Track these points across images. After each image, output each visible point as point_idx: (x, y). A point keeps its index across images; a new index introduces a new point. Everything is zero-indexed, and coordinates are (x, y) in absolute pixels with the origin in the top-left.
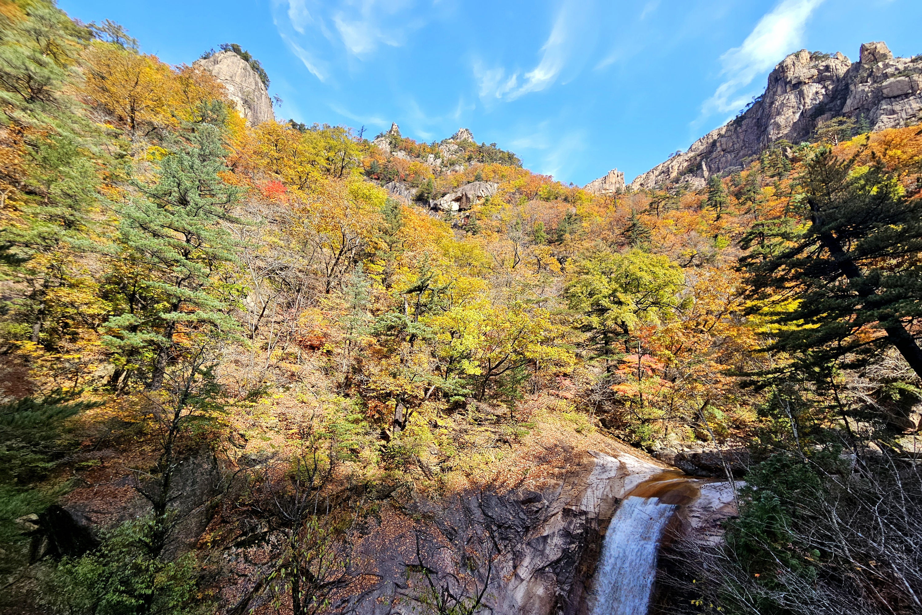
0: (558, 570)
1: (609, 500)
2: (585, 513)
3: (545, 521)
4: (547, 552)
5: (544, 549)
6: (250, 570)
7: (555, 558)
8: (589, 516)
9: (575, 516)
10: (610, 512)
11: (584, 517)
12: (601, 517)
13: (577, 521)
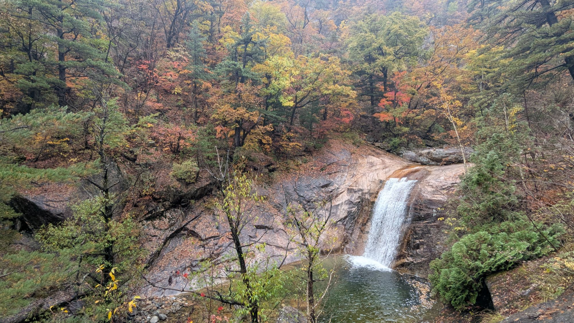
0: (345, 223)
1: (376, 182)
2: (362, 190)
3: (337, 196)
4: (338, 213)
5: (337, 212)
6: (158, 233)
7: (343, 216)
8: (364, 192)
9: (355, 192)
10: (377, 188)
11: (360, 193)
12: (371, 192)
13: (356, 195)
